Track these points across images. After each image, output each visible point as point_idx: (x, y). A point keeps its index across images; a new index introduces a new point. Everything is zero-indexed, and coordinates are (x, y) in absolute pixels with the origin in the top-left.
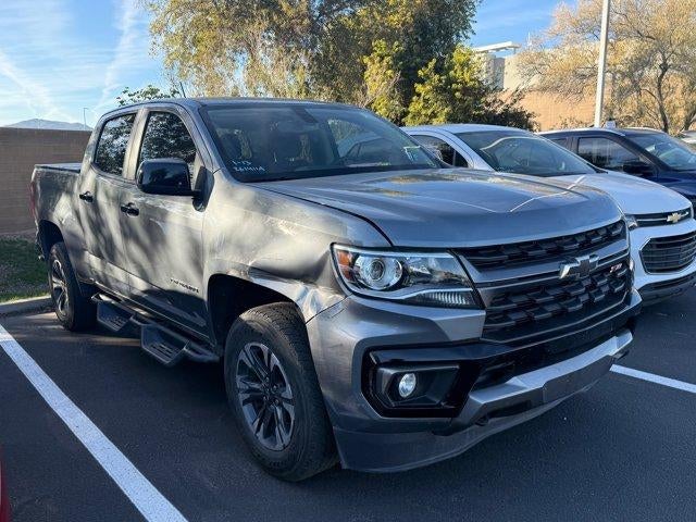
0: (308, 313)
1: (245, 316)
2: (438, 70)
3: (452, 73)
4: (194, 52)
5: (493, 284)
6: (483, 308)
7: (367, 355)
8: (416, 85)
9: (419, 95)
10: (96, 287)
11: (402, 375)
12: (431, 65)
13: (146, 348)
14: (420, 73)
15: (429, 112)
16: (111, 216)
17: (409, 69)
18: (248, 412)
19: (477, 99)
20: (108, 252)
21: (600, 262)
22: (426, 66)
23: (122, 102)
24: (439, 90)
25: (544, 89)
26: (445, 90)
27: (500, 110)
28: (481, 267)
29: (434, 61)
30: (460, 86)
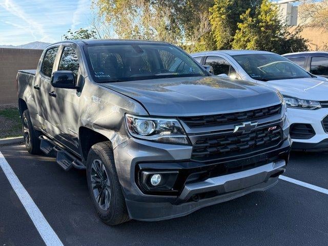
0: (115, 145)
1: (93, 147)
2: (252, 15)
3: (260, 16)
4: (114, 6)
5: (196, 134)
6: (192, 145)
7: (137, 165)
8: (238, 23)
9: (240, 29)
10: (41, 132)
11: (152, 175)
12: (248, 12)
13: (59, 162)
14: (241, 16)
15: (246, 39)
16: (46, 98)
17: (235, 14)
18: (96, 192)
19: (274, 32)
20: (45, 115)
21: (258, 125)
22: (245, 13)
23: (66, 37)
24: (252, 26)
25: (314, 26)
26: (255, 27)
27: (288, 38)
28: (191, 126)
29: (249, 10)
30: (264, 24)
